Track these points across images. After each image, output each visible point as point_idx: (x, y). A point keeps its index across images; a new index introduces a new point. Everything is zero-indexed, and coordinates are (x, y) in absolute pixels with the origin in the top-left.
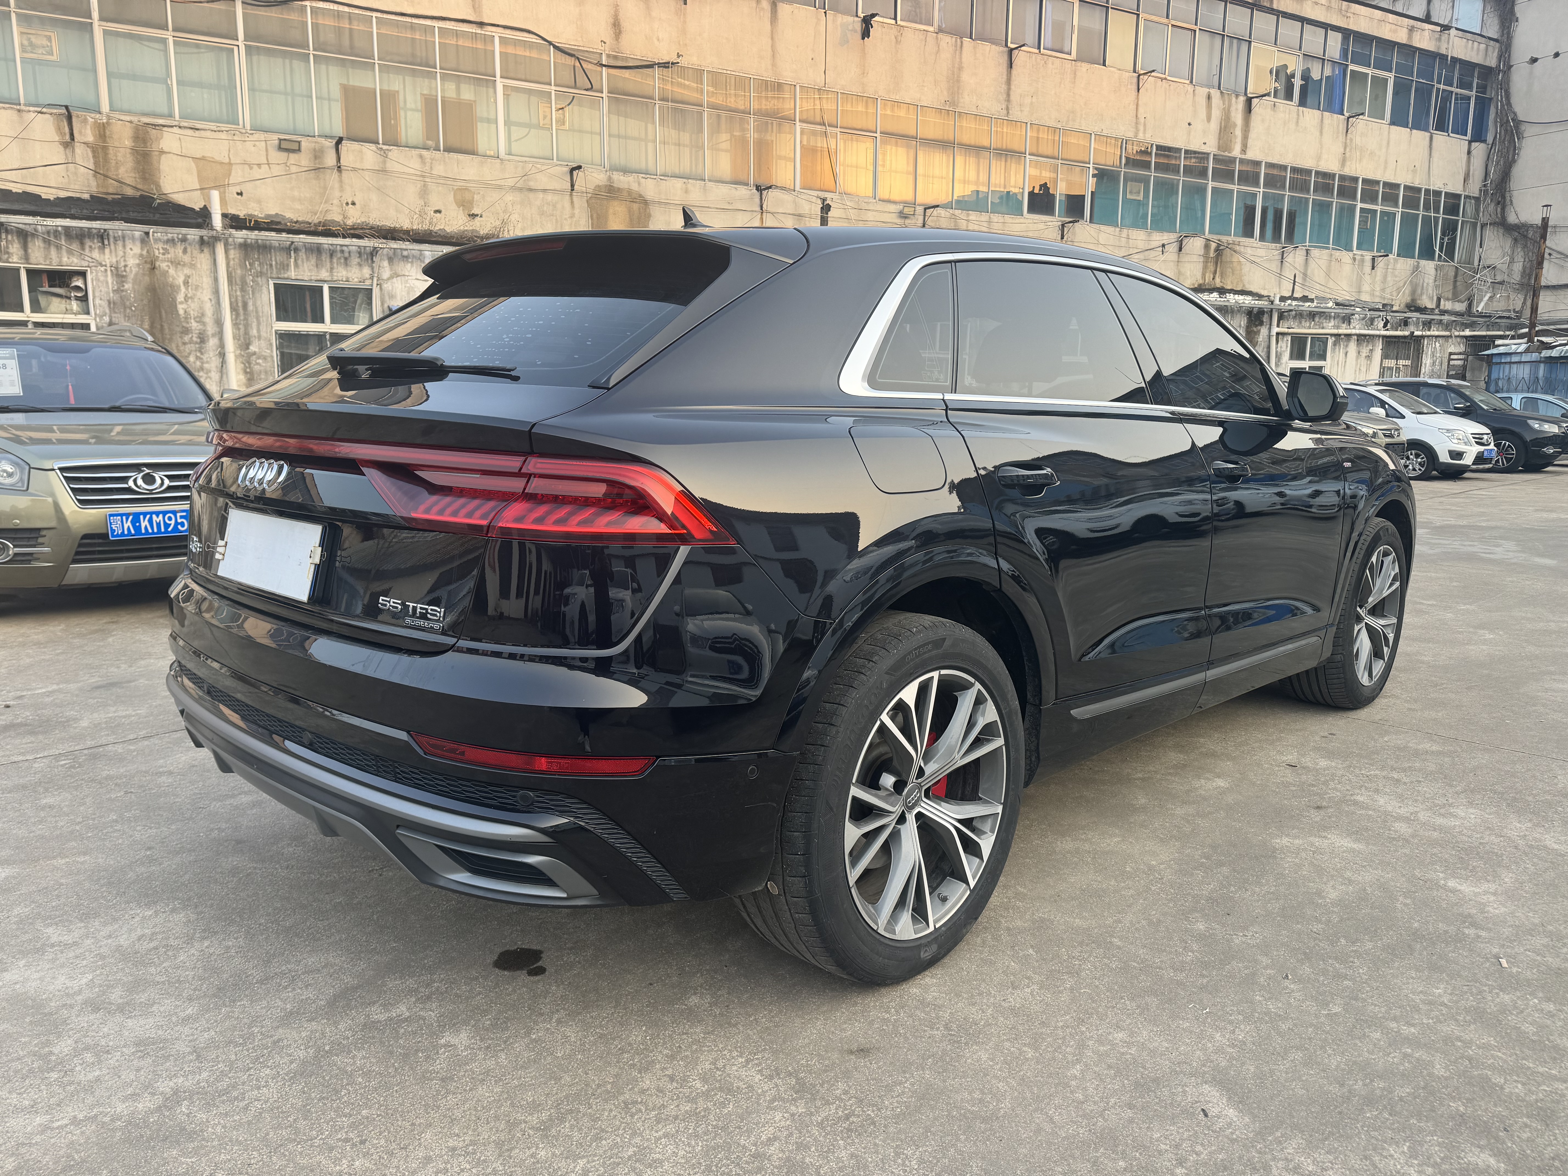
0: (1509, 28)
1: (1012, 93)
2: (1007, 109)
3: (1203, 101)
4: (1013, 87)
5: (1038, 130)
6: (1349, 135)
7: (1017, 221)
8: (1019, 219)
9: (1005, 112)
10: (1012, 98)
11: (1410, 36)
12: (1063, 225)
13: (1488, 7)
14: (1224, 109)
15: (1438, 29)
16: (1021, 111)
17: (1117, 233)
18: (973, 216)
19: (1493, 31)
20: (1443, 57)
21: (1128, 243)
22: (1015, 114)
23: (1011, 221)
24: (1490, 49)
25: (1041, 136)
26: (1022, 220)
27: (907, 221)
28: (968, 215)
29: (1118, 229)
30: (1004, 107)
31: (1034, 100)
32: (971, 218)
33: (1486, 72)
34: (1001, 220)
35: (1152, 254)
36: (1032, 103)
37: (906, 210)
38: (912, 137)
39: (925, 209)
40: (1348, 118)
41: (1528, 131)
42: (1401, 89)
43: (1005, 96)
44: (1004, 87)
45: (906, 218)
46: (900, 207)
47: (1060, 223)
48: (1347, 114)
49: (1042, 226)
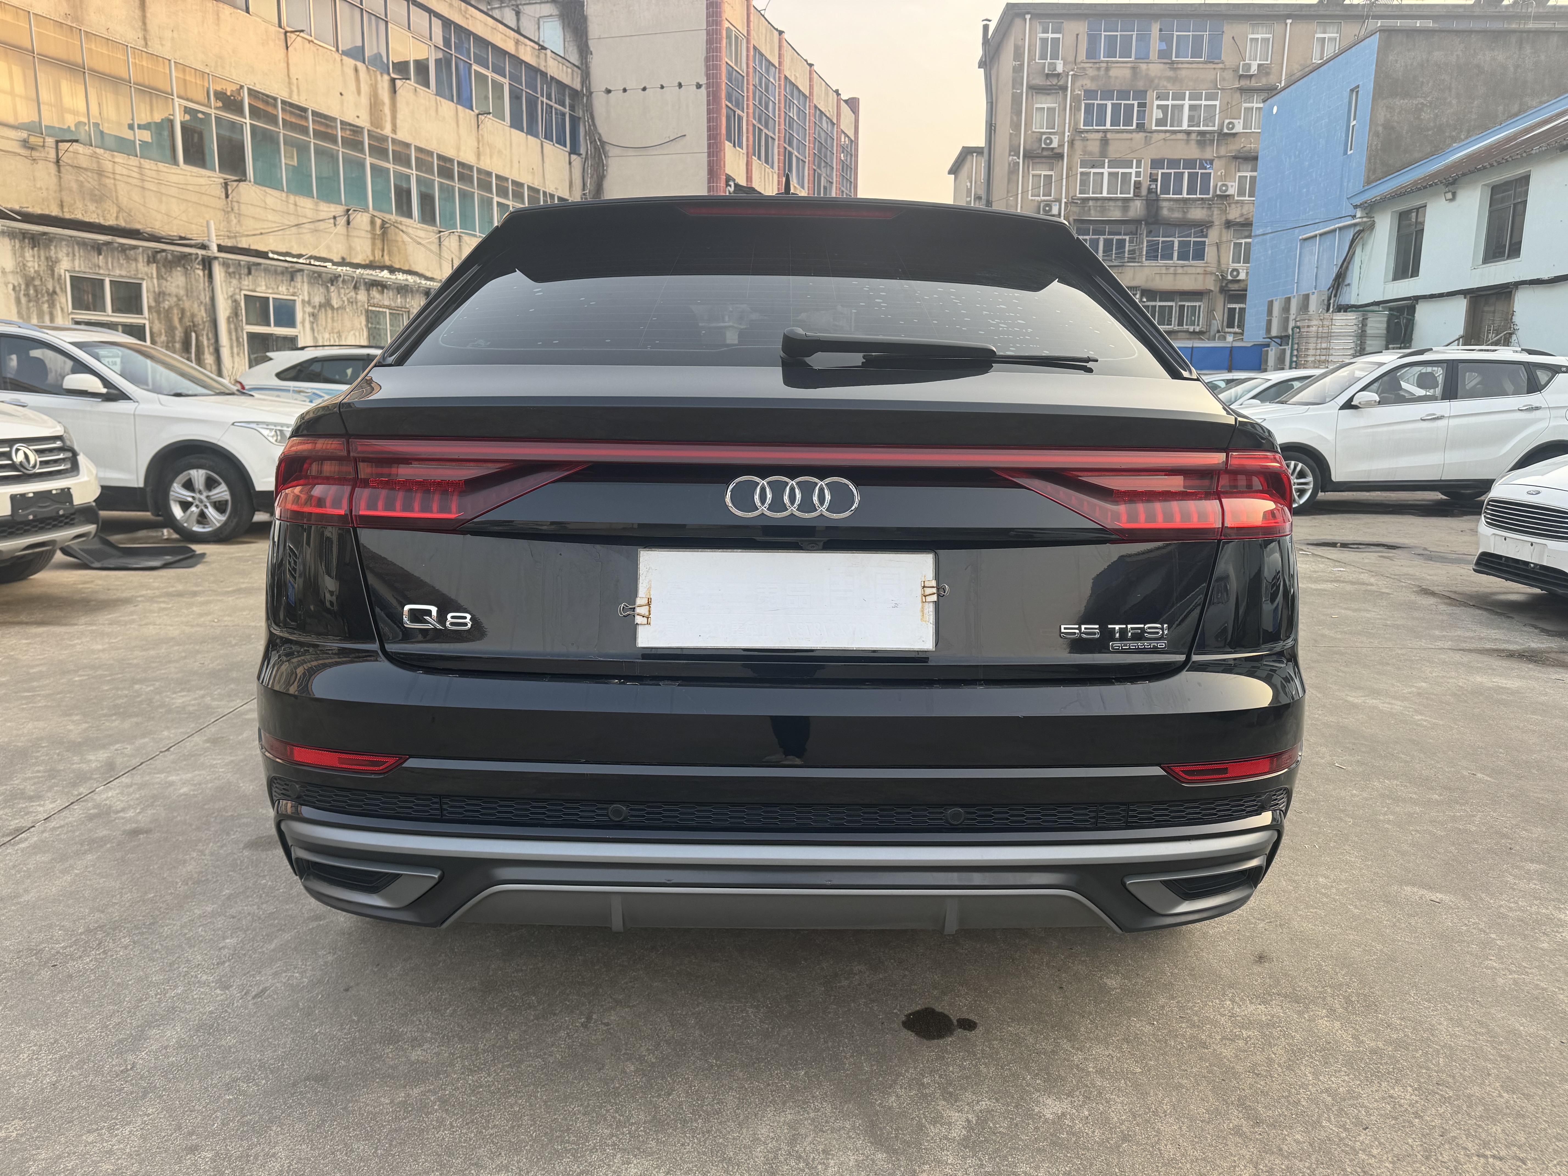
0: (586, 58)
1: (148, 22)
2: (145, 39)
3: (351, 73)
4: (148, 15)
5: (184, 71)
6: (480, 132)
7: (173, 171)
8: (174, 169)
9: (143, 42)
10: (149, 27)
11: (517, 49)
12: (226, 184)
13: (568, 37)
14: (371, 84)
15: (537, 47)
16: (162, 45)
17: (284, 199)
18: (120, 158)
19: (574, 58)
20: (544, 74)
21: (296, 210)
22: (155, 47)
23: (165, 170)
24: (575, 74)
25: (188, 78)
26: (178, 171)
27: (35, 154)
28: (113, 156)
29: (284, 195)
30: (141, 36)
31: (176, 35)
32: (116, 160)
33: (575, 94)
34: (155, 168)
35: (322, 225)
36: (173, 39)
37: (32, 140)
38: (27, 50)
39: (57, 142)
40: (478, 115)
41: (612, 151)
42: (515, 97)
43: (140, 24)
44: (138, 13)
45: (32, 149)
46: (24, 135)
47: (222, 181)
48: (477, 112)
49: (202, 181)
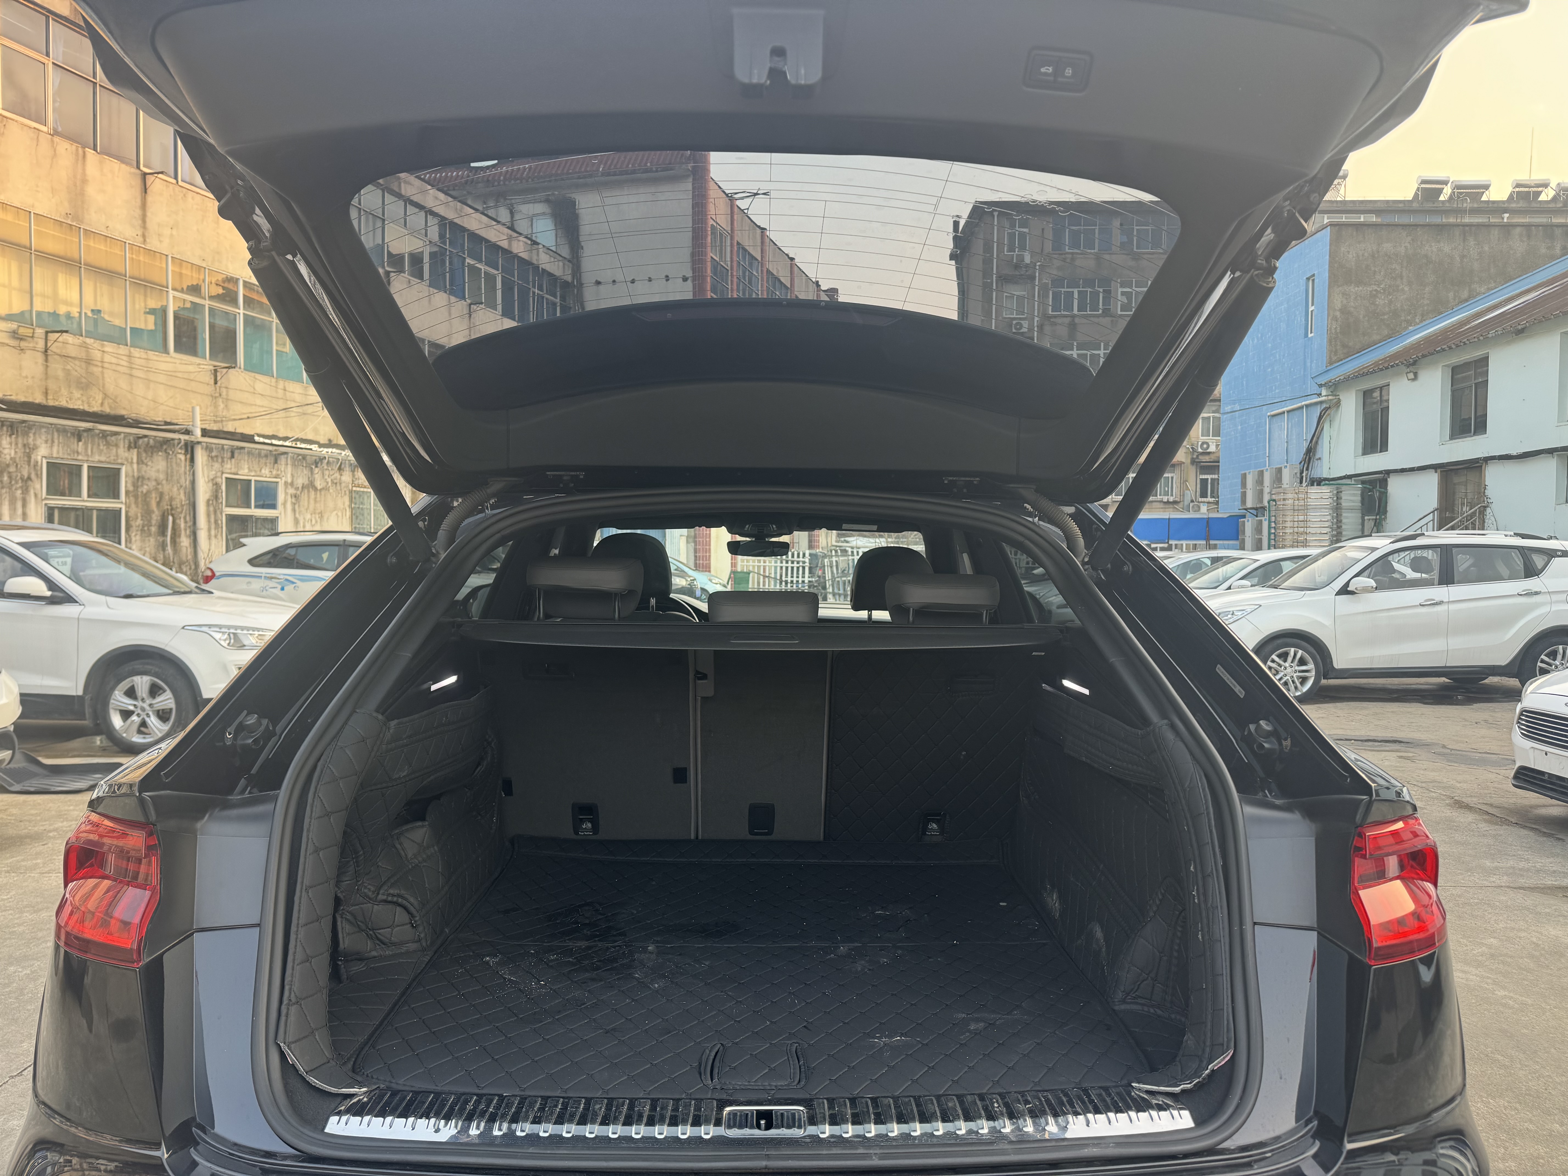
0: (577, 253)
1: (148, 220)
2: (144, 236)
4: (149, 214)
5: (181, 266)
6: (472, 320)
7: (162, 359)
8: (164, 357)
9: (141, 239)
10: (148, 224)
11: (510, 244)
12: (216, 371)
13: (560, 232)
15: (529, 242)
16: (161, 241)
17: (273, 384)
18: (109, 347)
19: (565, 252)
20: (536, 268)
21: (285, 394)
22: (153, 243)
23: (155, 358)
24: (566, 267)
25: (184, 272)
26: (168, 359)
27: (23, 344)
28: (103, 345)
29: (274, 380)
30: (140, 233)
31: (174, 232)
32: (106, 349)
33: (566, 285)
34: (144, 356)
35: (310, 409)
36: (172, 236)
37: (22, 331)
38: (25, 247)
39: (47, 333)
40: (470, 305)
42: (508, 287)
43: (140, 222)
44: (138, 212)
45: (21, 339)
46: (14, 326)
47: (212, 368)
48: (469, 301)
49: (191, 368)
